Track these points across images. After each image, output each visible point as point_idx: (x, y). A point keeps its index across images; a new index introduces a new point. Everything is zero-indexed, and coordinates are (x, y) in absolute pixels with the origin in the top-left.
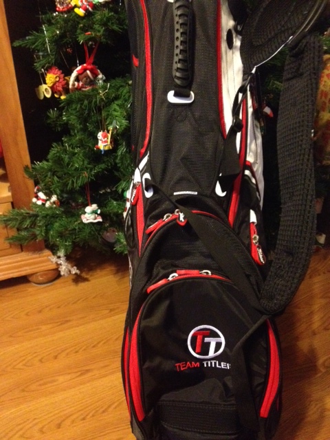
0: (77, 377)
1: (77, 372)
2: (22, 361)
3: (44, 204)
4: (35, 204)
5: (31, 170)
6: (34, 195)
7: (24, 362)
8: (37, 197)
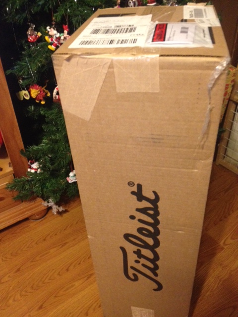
0: (86, 280)
1: (84, 277)
2: (47, 277)
3: (36, 172)
4: (30, 172)
5: (25, 152)
6: (28, 167)
7: (49, 277)
8: (30, 168)
